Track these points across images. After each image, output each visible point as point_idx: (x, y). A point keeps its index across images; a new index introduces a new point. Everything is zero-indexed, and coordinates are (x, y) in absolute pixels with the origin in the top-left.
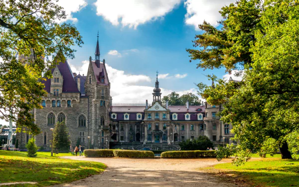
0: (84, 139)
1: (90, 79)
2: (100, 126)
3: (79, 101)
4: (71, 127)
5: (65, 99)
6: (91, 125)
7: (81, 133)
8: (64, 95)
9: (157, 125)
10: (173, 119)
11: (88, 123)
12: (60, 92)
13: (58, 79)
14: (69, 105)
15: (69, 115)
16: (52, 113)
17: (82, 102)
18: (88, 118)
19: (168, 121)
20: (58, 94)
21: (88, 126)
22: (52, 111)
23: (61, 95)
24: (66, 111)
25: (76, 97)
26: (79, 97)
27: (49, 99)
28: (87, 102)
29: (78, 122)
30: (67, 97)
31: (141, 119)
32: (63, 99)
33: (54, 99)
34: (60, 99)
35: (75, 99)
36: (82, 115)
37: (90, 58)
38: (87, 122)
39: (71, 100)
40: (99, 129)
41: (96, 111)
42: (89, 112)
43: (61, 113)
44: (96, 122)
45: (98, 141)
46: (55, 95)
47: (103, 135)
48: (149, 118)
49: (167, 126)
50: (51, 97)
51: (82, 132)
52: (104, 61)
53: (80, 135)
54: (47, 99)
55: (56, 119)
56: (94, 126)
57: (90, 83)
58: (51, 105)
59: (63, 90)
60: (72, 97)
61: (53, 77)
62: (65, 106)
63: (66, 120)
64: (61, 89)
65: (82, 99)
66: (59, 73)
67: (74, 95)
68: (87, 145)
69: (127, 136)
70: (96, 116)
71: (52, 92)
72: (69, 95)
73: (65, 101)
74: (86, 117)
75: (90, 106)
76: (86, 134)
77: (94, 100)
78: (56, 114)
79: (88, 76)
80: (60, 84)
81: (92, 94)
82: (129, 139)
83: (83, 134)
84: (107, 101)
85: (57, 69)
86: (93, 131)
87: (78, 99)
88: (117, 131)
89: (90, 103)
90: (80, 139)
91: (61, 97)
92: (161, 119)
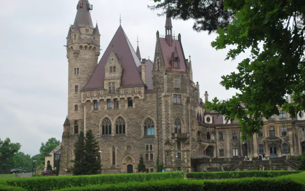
0: (152, 155)
1: (158, 63)
2: (173, 134)
3: (143, 97)
4: (134, 137)
5: (124, 96)
6: (161, 132)
7: (147, 146)
8: (122, 91)
9: (272, 129)
10: (299, 119)
11: (157, 130)
12: (117, 86)
13: (114, 67)
14: (130, 105)
15: (131, 119)
16: (107, 118)
17: (148, 99)
18: (158, 124)
19: (288, 122)
20: (114, 90)
22: (107, 116)
23: (118, 90)
24: (126, 113)
25: (139, 93)
26: (143, 91)
27: (103, 98)
28: (155, 99)
29: (143, 129)
30: (126, 93)
32: (121, 97)
33: (110, 97)
34: (116, 97)
35: (138, 95)
36: (149, 118)
37: (158, 33)
38: (155, 129)
39: (133, 97)
40: (173, 138)
41: (167, 111)
42: (159, 113)
43: (120, 117)
44: (167, 128)
45: (171, 158)
46: (110, 92)
47: (179, 148)
49: (288, 130)
50: (105, 95)
51: (149, 145)
52: (179, 36)
53: (147, 148)
54: (100, 98)
55: (113, 127)
56: (164, 134)
57: (158, 70)
58: (106, 106)
59: (122, 84)
60: (133, 92)
61: (108, 66)
62: (124, 106)
63: (126, 127)
64: (119, 81)
65: (148, 95)
66: (116, 60)
67: (136, 89)
68: (155, 165)
69: (228, 148)
70: (167, 118)
71: (106, 87)
72: (130, 90)
73: (124, 98)
74: (155, 122)
75: (159, 104)
76: (155, 147)
77: (163, 94)
78: (113, 119)
79: (155, 60)
80: (118, 74)
81: (161, 86)
82: (231, 152)
83: (151, 148)
84: (185, 94)
85: (112, 54)
86: (164, 142)
87: (143, 95)
88: (213, 142)
89: (159, 99)
90: (147, 155)
91: (119, 94)
92: (277, 119)
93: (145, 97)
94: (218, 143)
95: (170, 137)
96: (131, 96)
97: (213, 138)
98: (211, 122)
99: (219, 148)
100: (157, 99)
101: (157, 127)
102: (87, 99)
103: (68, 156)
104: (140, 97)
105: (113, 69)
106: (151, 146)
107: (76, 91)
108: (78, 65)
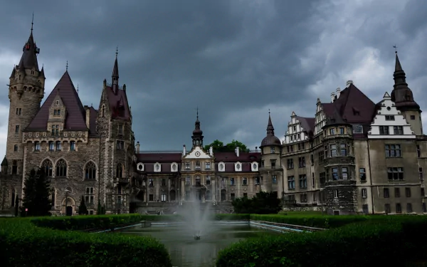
0: (92, 198)
1: (104, 110)
2: (115, 179)
3: (86, 142)
4: (75, 180)
5: (67, 139)
6: (103, 177)
7: (88, 189)
8: (65, 134)
9: (198, 178)
10: (219, 170)
11: (99, 174)
12: (61, 128)
13: (59, 110)
14: (72, 149)
15: (72, 162)
16: (48, 160)
17: (92, 144)
18: (99, 168)
19: (212, 172)
20: (57, 133)
21: (99, 179)
22: (48, 158)
23: (62, 133)
24: (68, 156)
25: (83, 137)
26: (87, 136)
27: (45, 140)
28: (98, 144)
29: (84, 172)
30: (70, 137)
31: (176, 170)
32: (64, 139)
33: (52, 139)
34: (59, 139)
35: (81, 139)
36: (91, 162)
37: (105, 81)
38: (97, 172)
39: (76, 141)
40: (114, 182)
41: (110, 156)
42: (101, 158)
43: (61, 160)
44: (109, 172)
45: (112, 201)
46: (53, 133)
47: (120, 192)
48: (188, 169)
49: (212, 179)
50: (48, 137)
51: (90, 188)
52: (125, 86)
53: (88, 191)
54: (43, 140)
55: (54, 169)
56: (106, 178)
57: (103, 116)
58: (48, 148)
59: (65, 127)
60: (77, 136)
61: (52, 109)
62: (67, 149)
63: (68, 169)
64: (63, 124)
65: (91, 140)
66: (61, 102)
67: (81, 133)
68: (96, 207)
69: (157, 194)
70: (109, 162)
71: (49, 129)
72: (73, 133)
73: (67, 141)
74: (97, 166)
75: (102, 149)
76: (96, 190)
77: (107, 140)
78: (54, 161)
79: (100, 107)
80: (62, 117)
81: (105, 132)
82: (160, 198)
83: (92, 192)
84: (128, 141)
85: (58, 97)
86: (105, 185)
87: (86, 139)
88: (145, 188)
89: (102, 144)
90: (87, 198)
91: (62, 137)
92: (203, 170)
93: (89, 141)
94: (148, 189)
95: (112, 181)
96: (74, 139)
97: (144, 184)
98: (143, 170)
99: (149, 193)
100: (101, 144)
101: (99, 171)
102: (28, 140)
103: (4, 196)
104: (83, 141)
105: (57, 112)
106: (92, 189)
107: (16, 131)
108: (21, 106)
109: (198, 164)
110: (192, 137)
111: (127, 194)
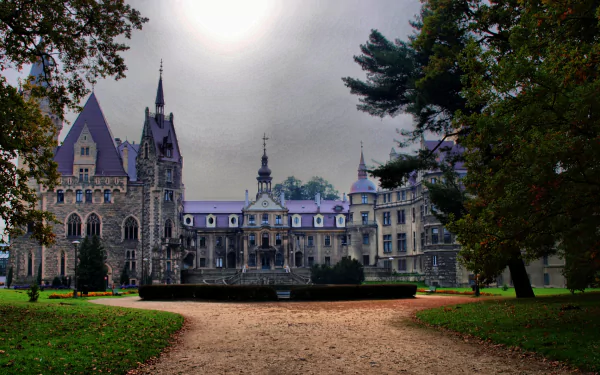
0: (134, 264)
1: (146, 149)
2: (163, 240)
3: (125, 191)
4: (111, 241)
5: (100, 188)
6: (147, 236)
7: (128, 252)
8: (98, 181)
9: (265, 236)
10: (294, 225)
11: (142, 232)
12: (91, 173)
13: (88, 149)
14: (106, 199)
15: (108, 218)
16: (75, 214)
17: (132, 193)
18: (143, 225)
19: (284, 229)
20: (87, 179)
21: (142, 239)
22: (76, 211)
23: (92, 179)
24: (102, 210)
25: (121, 185)
26: (125, 183)
27: (71, 188)
28: (140, 194)
29: (123, 230)
30: (103, 184)
31: (236, 225)
32: (96, 188)
33: (81, 188)
34: (90, 187)
35: (119, 188)
36: (131, 218)
37: (147, 110)
38: (139, 231)
39: (112, 190)
40: (162, 244)
41: (156, 209)
42: (145, 213)
43: (93, 214)
44: (156, 231)
45: (160, 268)
46: (81, 180)
47: (169, 256)
48: (252, 224)
49: (284, 238)
50: (74, 184)
51: (131, 251)
52: (171, 115)
53: (128, 255)
54: (67, 188)
56: (152, 237)
57: (146, 158)
58: (74, 199)
59: (97, 171)
60: (113, 184)
61: (78, 146)
62: (100, 200)
63: (101, 226)
64: (93, 168)
65: (131, 188)
66: (91, 138)
67: (117, 180)
68: (139, 276)
69: (211, 257)
70: (156, 219)
71: (76, 174)
72: (108, 180)
73: (99, 190)
74: (139, 223)
75: (146, 201)
76: (138, 253)
77: (152, 189)
78: (84, 216)
79: (142, 144)
80: (92, 158)
81: (150, 178)
82: (215, 263)
83: (133, 255)
85: (86, 130)
86: (151, 248)
87: (125, 187)
88: (194, 249)
89: (146, 194)
90: (128, 264)
91: (93, 184)
92: (272, 225)
93: (128, 190)
94: (199, 250)
95: (160, 242)
96: (109, 188)
97: (193, 244)
98: (191, 224)
99: (200, 256)
100: (144, 194)
101: (142, 229)
102: (48, 188)
104: (121, 190)
105: (85, 151)
106: (133, 252)
109: (265, 217)
110: (258, 179)
111: (177, 259)
